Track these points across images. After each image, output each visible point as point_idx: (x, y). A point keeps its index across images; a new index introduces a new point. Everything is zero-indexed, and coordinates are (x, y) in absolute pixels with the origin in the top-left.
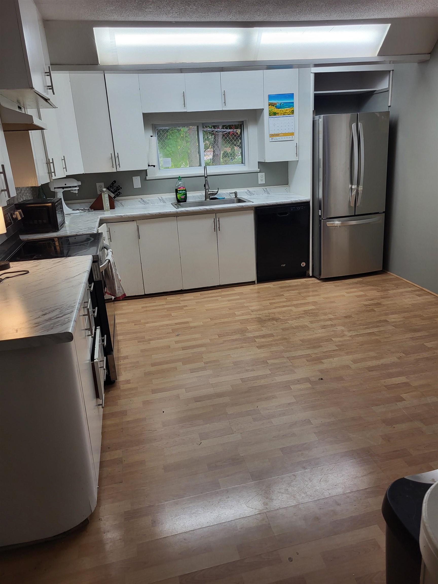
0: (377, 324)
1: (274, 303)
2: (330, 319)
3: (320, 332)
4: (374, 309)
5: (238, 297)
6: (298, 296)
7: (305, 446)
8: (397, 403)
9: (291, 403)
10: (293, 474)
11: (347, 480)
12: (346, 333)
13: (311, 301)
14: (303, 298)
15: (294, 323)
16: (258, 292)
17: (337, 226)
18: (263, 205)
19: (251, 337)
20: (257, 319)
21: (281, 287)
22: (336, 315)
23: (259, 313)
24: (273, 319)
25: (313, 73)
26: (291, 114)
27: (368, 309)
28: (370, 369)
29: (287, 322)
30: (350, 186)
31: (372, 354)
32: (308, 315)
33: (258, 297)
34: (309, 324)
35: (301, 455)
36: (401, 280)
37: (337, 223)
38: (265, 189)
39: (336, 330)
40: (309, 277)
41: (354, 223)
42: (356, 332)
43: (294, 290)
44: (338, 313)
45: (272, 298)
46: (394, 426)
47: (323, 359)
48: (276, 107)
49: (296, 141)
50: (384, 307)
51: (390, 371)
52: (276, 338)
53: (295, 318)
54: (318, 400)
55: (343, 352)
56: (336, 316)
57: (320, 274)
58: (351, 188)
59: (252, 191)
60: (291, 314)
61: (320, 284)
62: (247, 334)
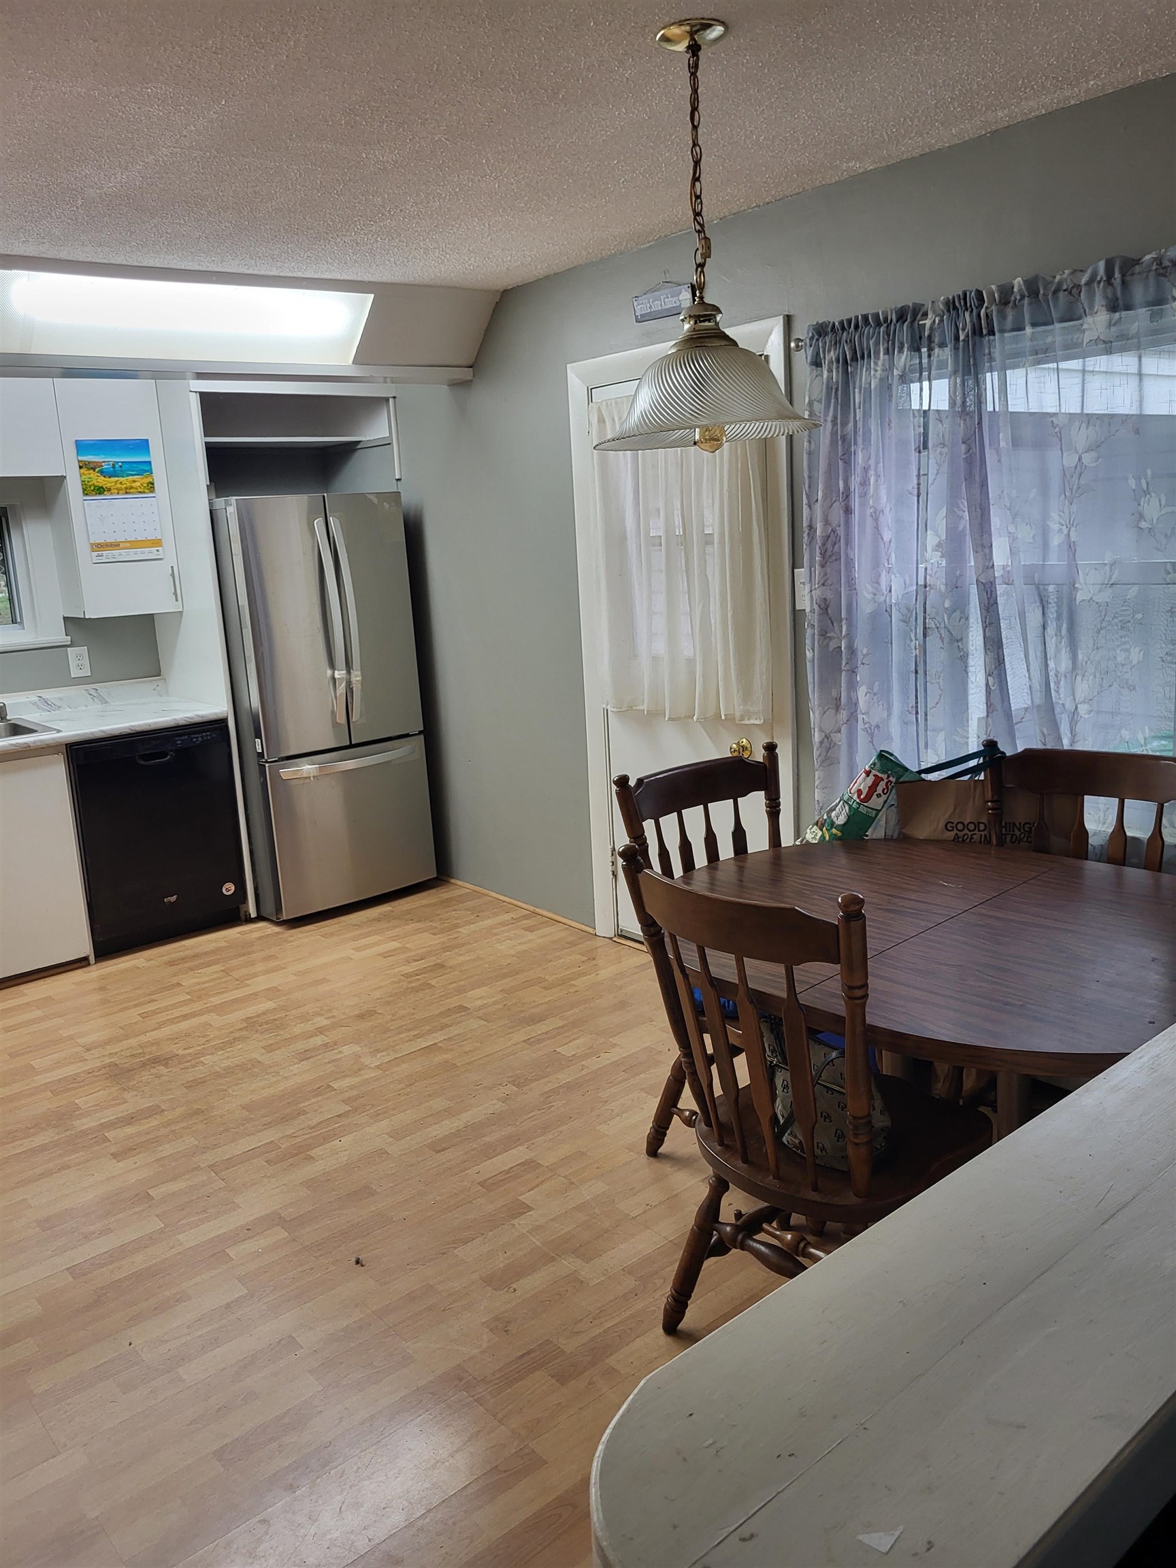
0: (442, 1021)
1: (155, 1012)
2: (321, 1031)
3: (295, 1072)
4: (429, 982)
5: (38, 1013)
6: (224, 980)
7: (286, 1420)
8: (515, 1222)
9: (232, 1302)
10: (258, 1518)
11: (413, 1479)
12: (367, 1060)
13: (264, 988)
14: (238, 982)
15: (217, 1061)
16: (102, 989)
17: (310, 778)
18: (92, 737)
19: (90, 1129)
20: (103, 1071)
21: (170, 962)
22: (333, 1017)
23: (110, 1049)
24: (156, 1061)
25: (196, 392)
26: (147, 491)
27: (413, 985)
28: (438, 1147)
29: (197, 1060)
30: (329, 672)
31: (439, 1103)
32: (257, 1031)
33: (104, 1002)
34: (263, 1054)
35: (277, 1453)
36: (487, 895)
37: (307, 768)
38: (93, 692)
39: (339, 1056)
40: (249, 920)
41: (351, 764)
42: (391, 1053)
43: (208, 965)
44: (337, 1009)
45: (147, 998)
46: (514, 1286)
47: (310, 1147)
48: (101, 472)
49: (170, 560)
50: (452, 974)
51: (488, 1139)
52: (169, 1115)
53: (222, 1045)
54: (312, 1269)
55: (366, 1113)
56: (335, 1020)
57: (279, 909)
58: (334, 679)
59: (55, 698)
60: (208, 1035)
61: (280, 936)
62: (77, 1123)
